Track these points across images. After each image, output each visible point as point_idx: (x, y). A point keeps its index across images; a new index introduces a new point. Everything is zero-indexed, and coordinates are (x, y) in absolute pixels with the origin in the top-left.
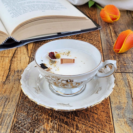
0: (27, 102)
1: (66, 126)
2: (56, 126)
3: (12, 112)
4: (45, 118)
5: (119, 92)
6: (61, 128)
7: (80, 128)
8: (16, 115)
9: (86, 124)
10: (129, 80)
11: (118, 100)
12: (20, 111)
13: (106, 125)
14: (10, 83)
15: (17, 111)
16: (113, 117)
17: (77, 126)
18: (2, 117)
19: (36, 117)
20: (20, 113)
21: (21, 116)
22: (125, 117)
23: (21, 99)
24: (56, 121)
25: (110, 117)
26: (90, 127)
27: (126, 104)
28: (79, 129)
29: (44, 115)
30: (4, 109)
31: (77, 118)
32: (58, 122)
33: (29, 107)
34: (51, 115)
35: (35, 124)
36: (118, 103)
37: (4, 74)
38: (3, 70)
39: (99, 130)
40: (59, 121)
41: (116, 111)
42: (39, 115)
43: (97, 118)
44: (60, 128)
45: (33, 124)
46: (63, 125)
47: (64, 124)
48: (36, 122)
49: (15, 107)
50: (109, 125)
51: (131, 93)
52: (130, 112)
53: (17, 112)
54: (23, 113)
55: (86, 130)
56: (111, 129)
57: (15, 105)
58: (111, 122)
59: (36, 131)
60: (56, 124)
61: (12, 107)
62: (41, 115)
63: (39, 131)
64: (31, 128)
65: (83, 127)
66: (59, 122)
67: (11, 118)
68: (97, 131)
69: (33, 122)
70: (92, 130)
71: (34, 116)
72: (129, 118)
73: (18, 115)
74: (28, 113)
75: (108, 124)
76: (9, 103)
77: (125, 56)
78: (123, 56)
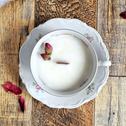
0: (38, 110)
3: (29, 119)
4: (51, 124)
5: (102, 99)
8: (33, 122)
10: (112, 85)
11: (100, 108)
12: (34, 118)
14: (23, 89)
15: (33, 118)
16: (95, 123)
18: (24, 123)
19: (46, 124)
20: (35, 120)
21: (36, 123)
22: (102, 123)
23: (34, 107)
25: (92, 124)
27: (105, 112)
29: (50, 122)
30: (24, 117)
31: (72, 125)
33: (40, 115)
34: (55, 122)
36: (100, 110)
37: (16, 78)
38: (14, 73)
41: (97, 118)
43: (84, 124)
49: (30, 114)
51: (111, 100)
52: (106, 119)
53: (33, 120)
54: (37, 120)
57: (31, 113)
61: (29, 115)
62: (48, 122)
67: (30, 125)
71: (44, 122)
73: (33, 121)
74: (40, 120)
76: (26, 110)
77: (115, 52)
78: (113, 53)
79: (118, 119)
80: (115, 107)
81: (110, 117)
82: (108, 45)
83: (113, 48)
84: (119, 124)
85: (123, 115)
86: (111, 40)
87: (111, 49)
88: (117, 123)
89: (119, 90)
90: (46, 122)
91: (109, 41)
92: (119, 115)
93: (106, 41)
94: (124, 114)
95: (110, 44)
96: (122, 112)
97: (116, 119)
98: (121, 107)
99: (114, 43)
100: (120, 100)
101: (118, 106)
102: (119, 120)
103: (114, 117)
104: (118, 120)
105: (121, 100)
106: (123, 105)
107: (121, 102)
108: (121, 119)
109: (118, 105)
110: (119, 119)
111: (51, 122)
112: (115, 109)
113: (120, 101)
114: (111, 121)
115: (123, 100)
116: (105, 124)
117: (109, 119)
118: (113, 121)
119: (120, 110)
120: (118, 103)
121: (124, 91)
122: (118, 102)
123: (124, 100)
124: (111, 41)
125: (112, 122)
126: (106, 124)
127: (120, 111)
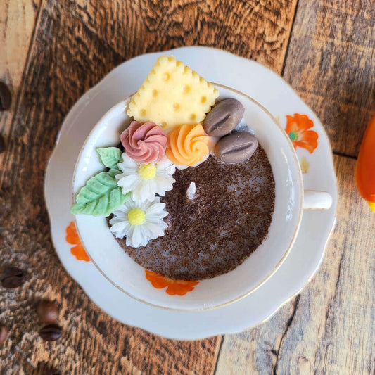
0: (11, 233)
1: (99, 337)
2: (74, 333)
6: (86, 341)
7: (131, 352)
9: (151, 341)
13: (198, 355)
17: (126, 342)
19: (31, 291)
22: (258, 335)
24: (78, 315)
26: (158, 352)
28: (129, 353)
29: (50, 288)
32: (82, 319)
33: (16, 252)
34: (67, 291)
35: (25, 314)
39: (176, 367)
40: (84, 315)
42: (38, 285)
44: (84, 340)
45: (20, 313)
46: (93, 332)
47: (98, 329)
48: (28, 308)
50: (206, 356)
55: (145, 359)
56: (207, 368)
58: (215, 346)
59: (26, 339)
60: (76, 325)
62: (42, 288)
63: (33, 341)
64: (15, 326)
65: (140, 349)
66: (84, 321)
68: (171, 367)
69: (21, 309)
70: (160, 362)
72: (267, 343)
75: (206, 352)
77: (363, 61)
78: (356, 60)
79: (322, 332)
80: (322, 278)
81: (296, 318)
82: (340, 26)
83: (358, 43)
84: (323, 351)
85: (347, 319)
86: (358, 11)
87: (350, 43)
88: (319, 348)
89: (350, 213)
90: (31, 287)
91: (350, 12)
92: (331, 315)
93: (335, 7)
94: (351, 315)
95: (349, 22)
96: (345, 304)
97: (316, 330)
98: (346, 285)
99: (365, 25)
100: (347, 257)
101: (333, 280)
102: (329, 335)
103: (312, 318)
104: (325, 337)
105: (352, 257)
106: (357, 277)
107: (352, 266)
108: (334, 334)
109: (337, 273)
110: (329, 331)
111: (53, 289)
112: (321, 288)
113: (346, 262)
114: (296, 333)
115: (358, 257)
116: (267, 338)
117: (289, 324)
118: (305, 334)
119: (338, 297)
120: (337, 266)
121: (371, 223)
122: (338, 262)
123: (364, 257)
124: (355, 13)
125: (300, 337)
126: (271, 343)
127: (338, 300)
